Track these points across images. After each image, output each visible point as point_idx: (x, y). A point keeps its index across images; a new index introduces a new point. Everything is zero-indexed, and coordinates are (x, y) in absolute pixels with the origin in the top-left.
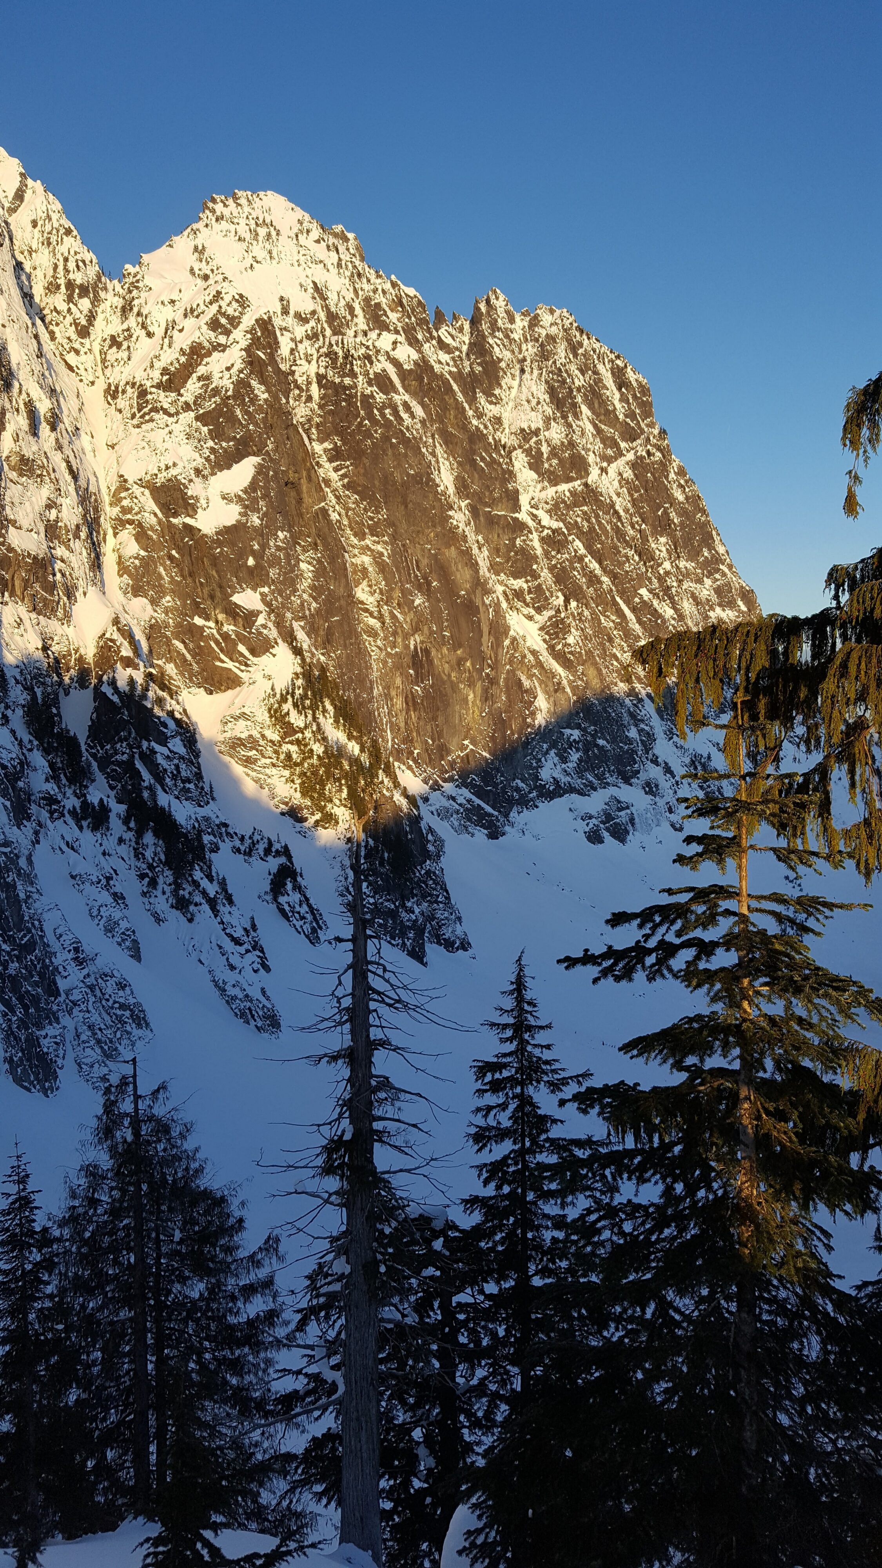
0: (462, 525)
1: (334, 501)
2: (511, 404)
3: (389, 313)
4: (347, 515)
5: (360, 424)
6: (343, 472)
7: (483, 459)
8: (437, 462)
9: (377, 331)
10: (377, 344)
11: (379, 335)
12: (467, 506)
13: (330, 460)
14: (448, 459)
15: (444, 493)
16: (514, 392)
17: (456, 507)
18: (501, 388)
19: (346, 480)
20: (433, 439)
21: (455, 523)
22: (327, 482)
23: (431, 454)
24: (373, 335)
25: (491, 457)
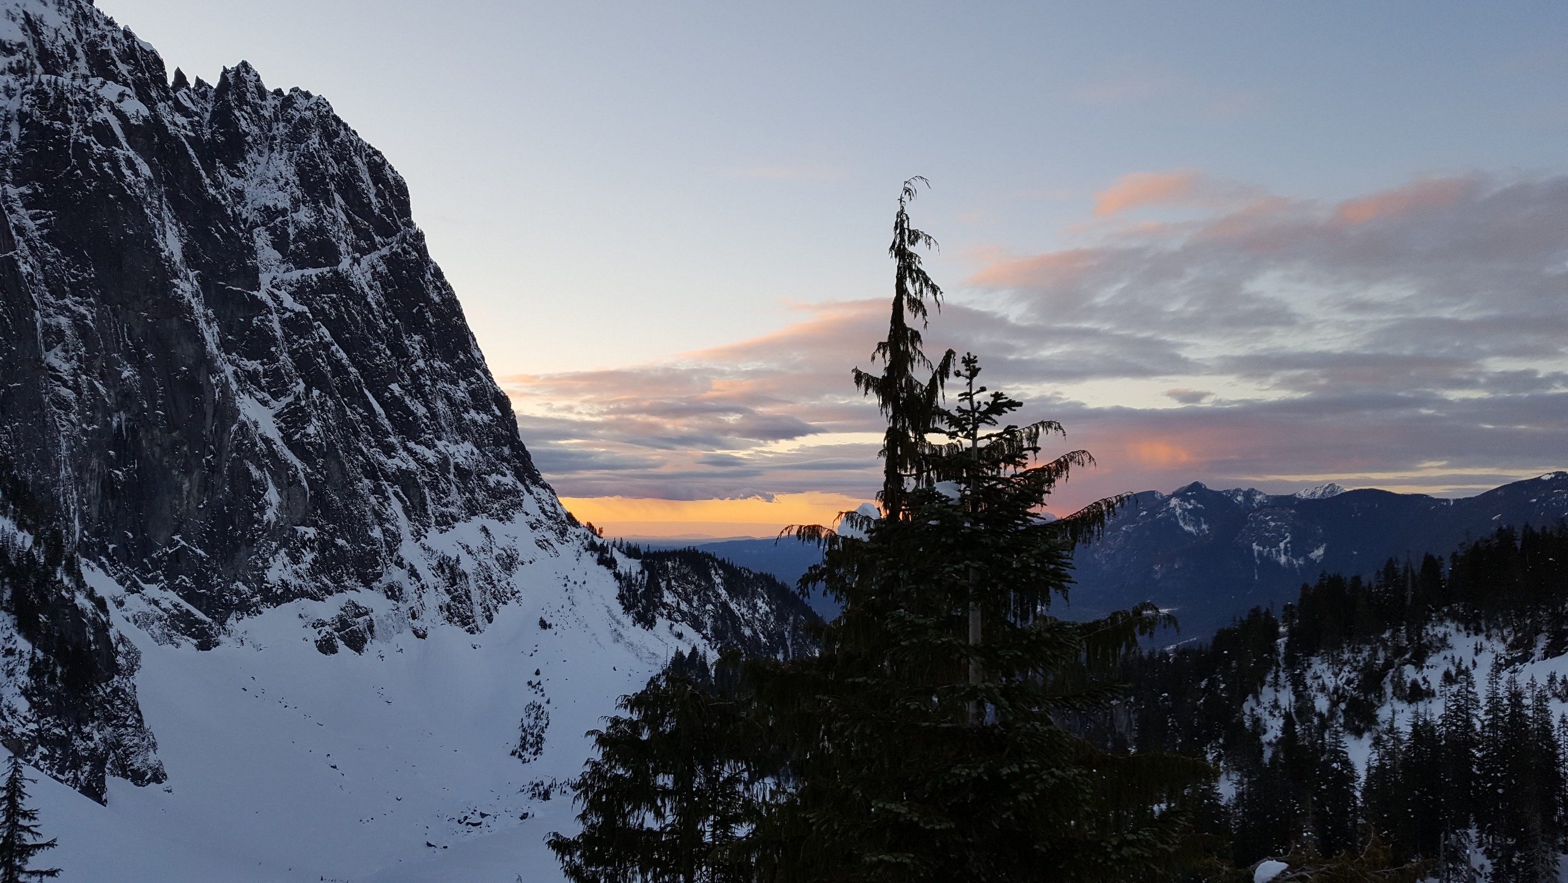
0: (188, 296)
1: (27, 252)
2: (256, 180)
3: (118, 63)
4: (43, 270)
5: (71, 173)
6: (42, 221)
7: (219, 230)
8: (163, 225)
9: (101, 79)
10: (99, 92)
11: (103, 84)
12: (196, 276)
13: (27, 206)
14: (177, 225)
15: (168, 259)
16: (260, 168)
17: (182, 275)
18: (246, 162)
19: (45, 231)
20: (160, 201)
21: (180, 292)
22: (21, 230)
23: (156, 216)
24: (96, 81)
25: (228, 229)
